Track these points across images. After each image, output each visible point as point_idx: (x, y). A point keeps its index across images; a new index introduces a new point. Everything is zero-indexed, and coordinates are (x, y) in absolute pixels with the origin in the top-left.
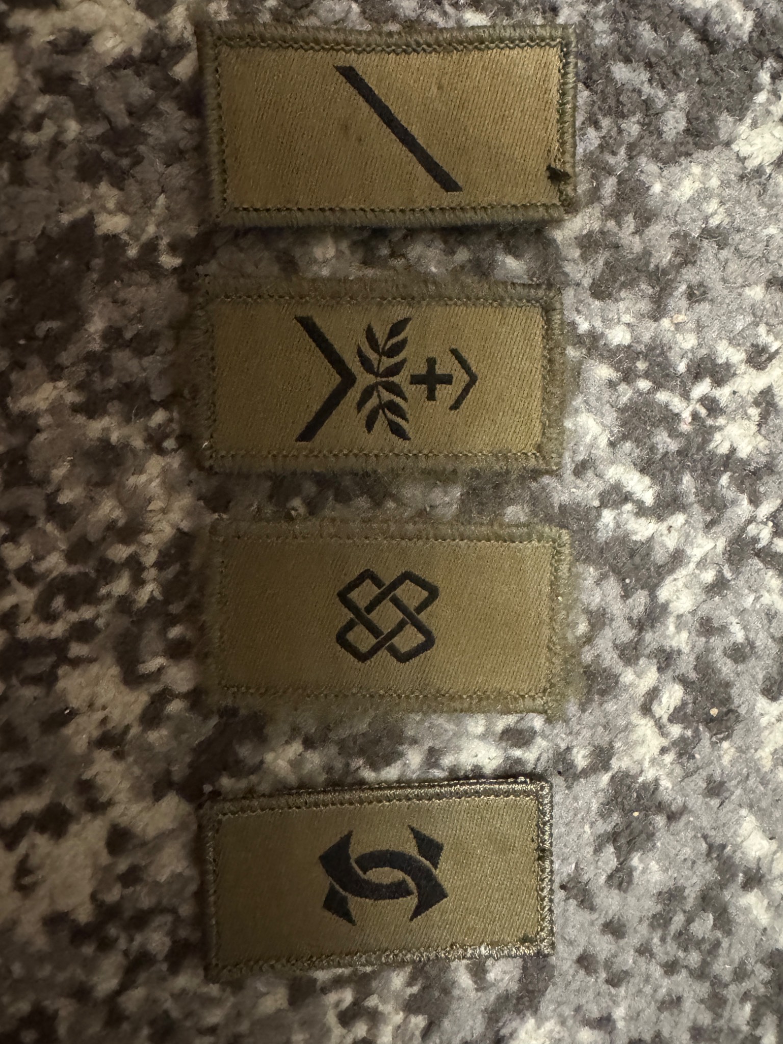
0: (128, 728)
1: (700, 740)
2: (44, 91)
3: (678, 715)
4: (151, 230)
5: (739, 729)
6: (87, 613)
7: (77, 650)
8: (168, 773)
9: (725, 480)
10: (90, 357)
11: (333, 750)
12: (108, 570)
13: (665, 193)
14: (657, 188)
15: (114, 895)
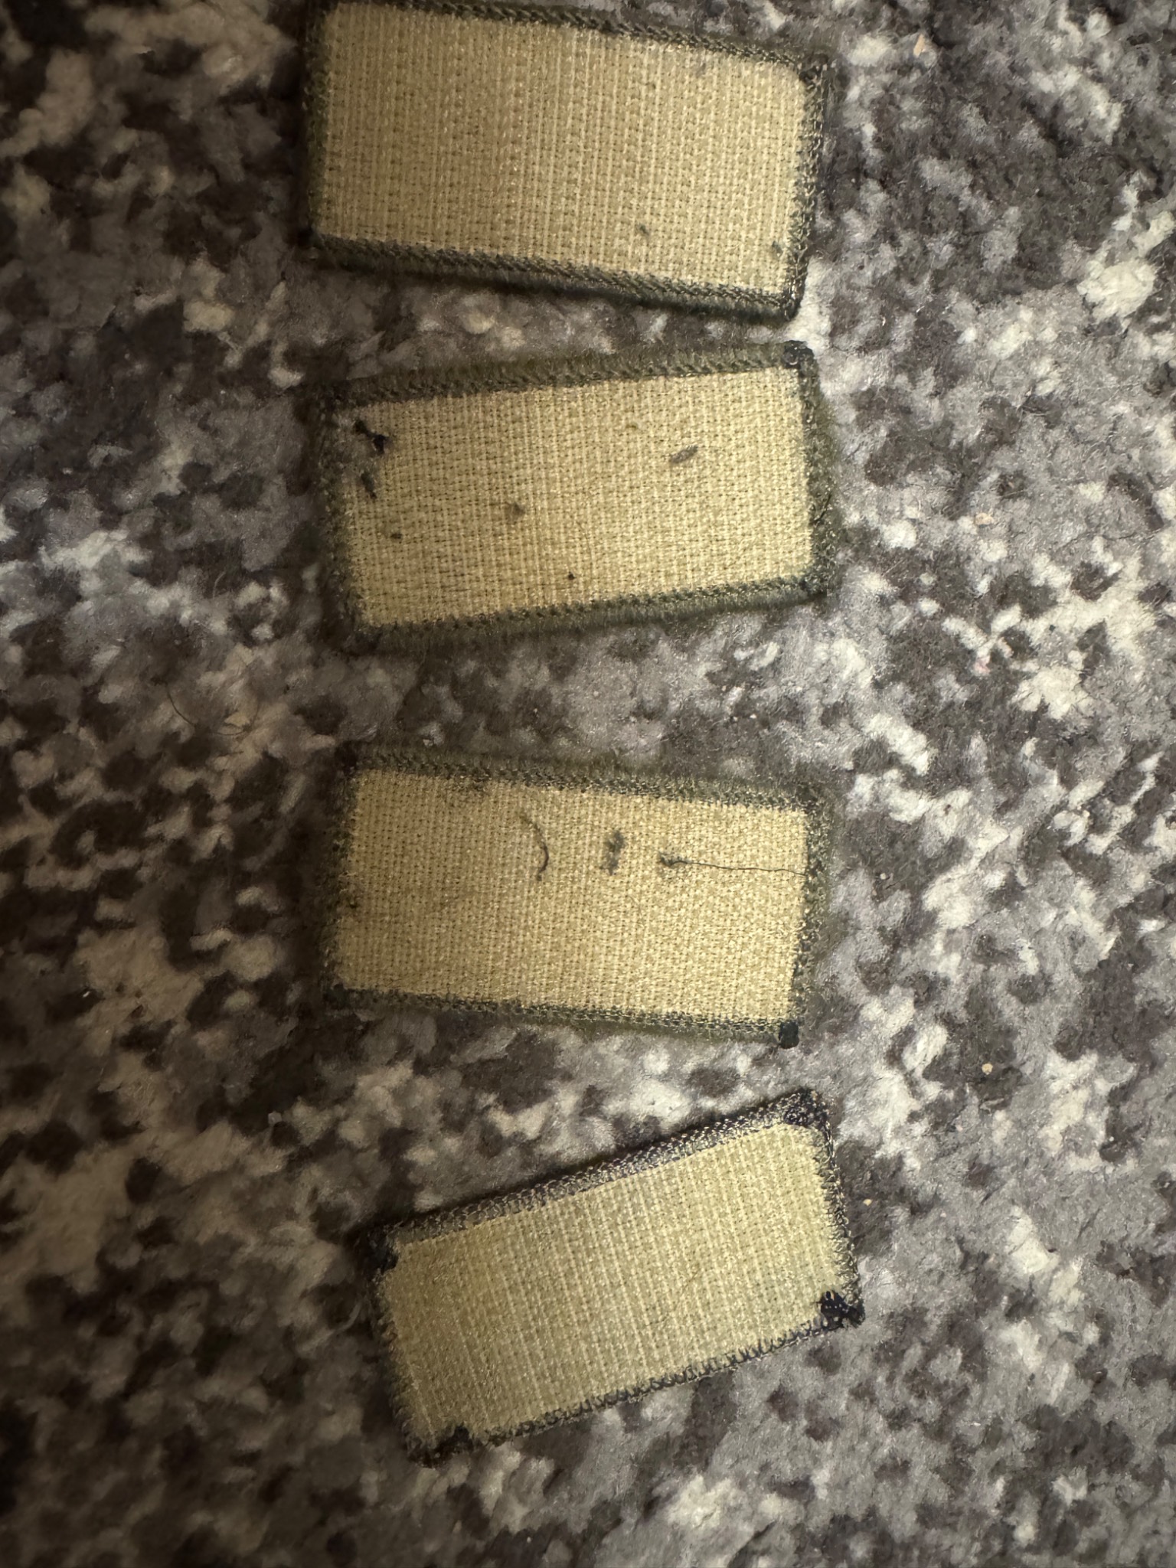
0: (169, 1024)
1: (964, 1107)
2: (128, 123)
3: (937, 1070)
4: (262, 330)
5: (1020, 1095)
6: (126, 859)
7: (107, 909)
8: (221, 1092)
9: (1029, 747)
10: (161, 501)
11: (454, 1078)
12: (161, 803)
13: (981, 343)
14: (970, 335)
15: (130, 1258)
